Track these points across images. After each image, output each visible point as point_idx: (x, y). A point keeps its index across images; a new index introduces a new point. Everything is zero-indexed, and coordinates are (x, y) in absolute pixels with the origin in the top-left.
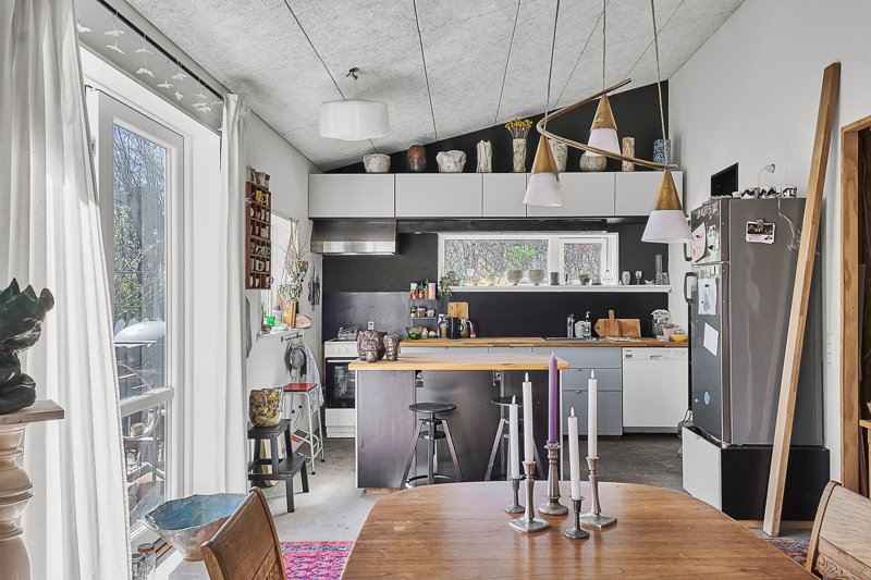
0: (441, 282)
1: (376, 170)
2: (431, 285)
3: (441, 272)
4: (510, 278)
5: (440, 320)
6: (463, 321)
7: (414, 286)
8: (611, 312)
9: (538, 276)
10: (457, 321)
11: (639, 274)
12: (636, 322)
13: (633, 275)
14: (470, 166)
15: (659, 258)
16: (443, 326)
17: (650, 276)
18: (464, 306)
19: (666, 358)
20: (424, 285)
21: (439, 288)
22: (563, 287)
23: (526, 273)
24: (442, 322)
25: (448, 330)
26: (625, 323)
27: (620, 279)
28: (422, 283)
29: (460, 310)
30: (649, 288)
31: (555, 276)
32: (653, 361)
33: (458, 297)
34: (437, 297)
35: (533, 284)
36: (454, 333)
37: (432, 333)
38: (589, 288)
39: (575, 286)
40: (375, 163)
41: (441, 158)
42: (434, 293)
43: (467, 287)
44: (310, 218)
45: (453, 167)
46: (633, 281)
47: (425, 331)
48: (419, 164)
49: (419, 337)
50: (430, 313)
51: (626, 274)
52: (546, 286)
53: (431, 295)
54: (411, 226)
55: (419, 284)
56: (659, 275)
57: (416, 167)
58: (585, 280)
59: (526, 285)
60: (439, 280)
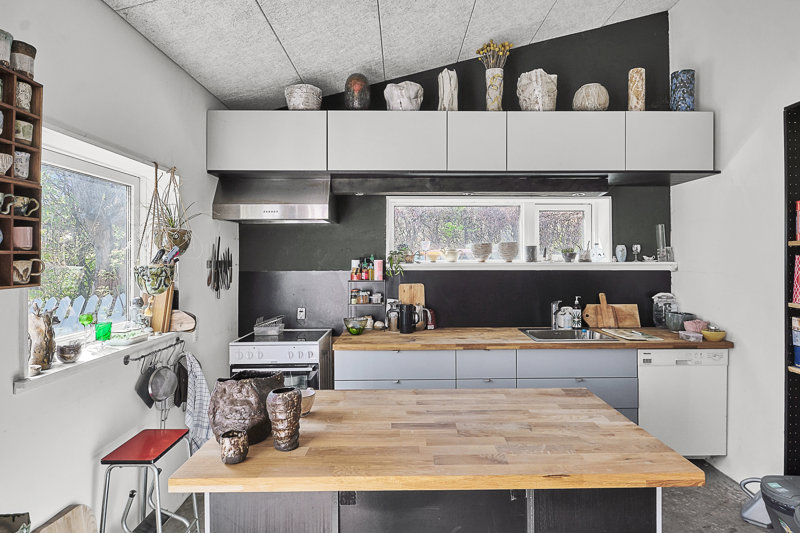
0: (390, 259)
1: (302, 106)
2: (377, 263)
3: (390, 246)
4: (477, 253)
5: (388, 307)
6: (418, 309)
7: (355, 264)
8: (602, 296)
9: (511, 250)
10: (411, 309)
11: (637, 248)
12: (632, 309)
13: (629, 250)
14: (430, 102)
15: (660, 228)
16: (393, 315)
17: (650, 250)
18: (419, 288)
19: (697, 363)
20: (369, 261)
21: (388, 266)
22: (542, 264)
23: (495, 247)
24: (391, 310)
25: (399, 320)
26: (619, 310)
27: (614, 254)
28: (366, 260)
29: (413, 294)
30: (649, 265)
31: (531, 250)
32: (681, 368)
33: (411, 277)
34: (385, 277)
35: (504, 261)
36: (407, 324)
37: (379, 324)
38: (576, 265)
39: (555, 262)
40: (299, 96)
41: (391, 93)
42: (381, 273)
43: (423, 264)
44: (209, 172)
45: (406, 103)
46: (629, 258)
47: (370, 321)
48: (361, 99)
49: (360, 331)
50: (376, 298)
51: (621, 248)
52: (520, 263)
53: (378, 275)
54: (351, 185)
55: (362, 261)
56: (662, 250)
57: (356, 104)
58: (570, 256)
59: (496, 262)
60: (388, 255)
